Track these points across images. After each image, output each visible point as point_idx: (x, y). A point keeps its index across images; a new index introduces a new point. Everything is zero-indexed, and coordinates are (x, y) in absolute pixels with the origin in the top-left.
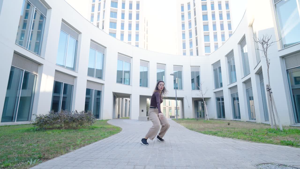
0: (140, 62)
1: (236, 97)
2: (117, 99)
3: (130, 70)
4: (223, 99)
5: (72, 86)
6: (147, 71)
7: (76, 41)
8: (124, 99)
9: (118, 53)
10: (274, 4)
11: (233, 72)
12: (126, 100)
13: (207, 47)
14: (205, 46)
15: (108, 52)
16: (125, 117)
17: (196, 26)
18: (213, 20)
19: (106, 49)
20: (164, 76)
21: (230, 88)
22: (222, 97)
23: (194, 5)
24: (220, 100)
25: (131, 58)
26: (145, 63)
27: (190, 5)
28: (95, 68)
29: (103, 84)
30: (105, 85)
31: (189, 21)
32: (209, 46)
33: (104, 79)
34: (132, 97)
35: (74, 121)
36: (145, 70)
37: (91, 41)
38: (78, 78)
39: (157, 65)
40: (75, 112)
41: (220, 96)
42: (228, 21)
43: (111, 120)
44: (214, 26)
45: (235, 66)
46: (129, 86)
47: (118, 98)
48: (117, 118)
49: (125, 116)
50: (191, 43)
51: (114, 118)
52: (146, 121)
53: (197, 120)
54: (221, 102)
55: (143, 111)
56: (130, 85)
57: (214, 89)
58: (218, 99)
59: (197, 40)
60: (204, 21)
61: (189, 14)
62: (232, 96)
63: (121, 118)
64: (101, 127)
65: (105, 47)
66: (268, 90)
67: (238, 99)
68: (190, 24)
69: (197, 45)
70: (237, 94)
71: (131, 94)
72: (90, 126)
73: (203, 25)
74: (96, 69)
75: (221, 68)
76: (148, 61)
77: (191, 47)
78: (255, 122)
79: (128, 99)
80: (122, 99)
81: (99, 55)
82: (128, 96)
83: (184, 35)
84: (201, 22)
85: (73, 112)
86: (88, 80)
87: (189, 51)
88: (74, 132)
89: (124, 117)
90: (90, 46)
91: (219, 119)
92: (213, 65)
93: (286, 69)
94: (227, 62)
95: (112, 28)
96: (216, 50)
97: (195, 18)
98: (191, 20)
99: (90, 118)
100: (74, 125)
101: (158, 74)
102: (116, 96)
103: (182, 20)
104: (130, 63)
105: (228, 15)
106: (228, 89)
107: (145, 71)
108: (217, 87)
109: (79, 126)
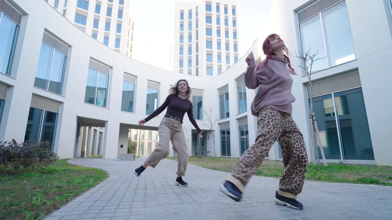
0: (123, 76)
1: (245, 130)
2: (82, 129)
3: (107, 88)
4: (229, 133)
5: (1, 101)
6: (133, 91)
7: (16, 26)
8: (93, 128)
9: (91, 58)
10: (298, 24)
11: (243, 100)
12: (95, 130)
13: (209, 69)
14: (207, 67)
15: (74, 54)
16: (92, 156)
17: (197, 41)
18: (218, 36)
19: (70, 48)
20: (156, 100)
21: (238, 119)
22: (228, 130)
23: (197, 15)
24: (225, 134)
25: (110, 68)
26: (130, 77)
27: (191, 13)
28: (47, 79)
29: (61, 103)
30: (65, 105)
31: (189, 33)
32: (211, 67)
33: (63, 95)
34: (109, 125)
35: (9, 159)
36: (131, 89)
37: (45, 32)
38: (15, 88)
39: (148, 82)
40: (11, 142)
41: (225, 128)
42: (234, 41)
43: (71, 159)
44: (219, 44)
45: (246, 93)
46: (104, 109)
47: (83, 127)
48: (80, 158)
49: (92, 154)
50: (190, 61)
51: (75, 156)
52: (131, 160)
53: (200, 158)
54: (226, 136)
55: (122, 146)
56: (107, 107)
57: (219, 119)
58: (223, 132)
59: (198, 58)
60: (207, 36)
61: (190, 24)
62: (240, 129)
63: (86, 158)
64: (64, 170)
65: (70, 45)
66: (311, 116)
67: (247, 133)
68: (190, 37)
69: (197, 64)
70: (246, 126)
71: (106, 121)
72: (44, 167)
73: (206, 42)
74: (50, 81)
75: (228, 94)
76: (136, 75)
77: (190, 66)
78: (268, 159)
79: (98, 129)
80: (90, 128)
81: (57, 56)
82: (102, 124)
83: (181, 49)
84: (203, 37)
85: (6, 142)
86: (33, 94)
87: (187, 71)
88: (10, 179)
89: (90, 155)
90: (43, 40)
91: (223, 156)
92: (218, 89)
93: (308, 98)
94: (236, 87)
95: (79, 23)
96: (219, 74)
97: (197, 31)
98: (191, 32)
99: (45, 153)
100: (10, 167)
101: (148, 96)
102: (82, 122)
103: (181, 30)
104: (109, 76)
105: (235, 34)
106: (235, 120)
107: (129, 90)
108: (222, 117)
109: (22, 167)
